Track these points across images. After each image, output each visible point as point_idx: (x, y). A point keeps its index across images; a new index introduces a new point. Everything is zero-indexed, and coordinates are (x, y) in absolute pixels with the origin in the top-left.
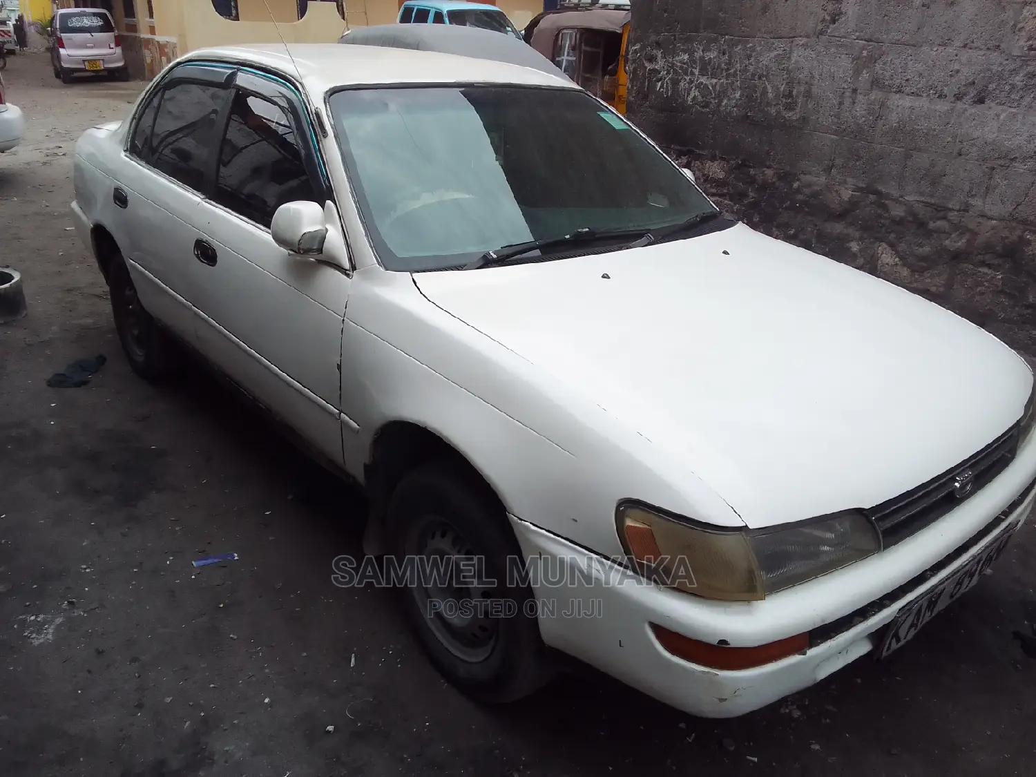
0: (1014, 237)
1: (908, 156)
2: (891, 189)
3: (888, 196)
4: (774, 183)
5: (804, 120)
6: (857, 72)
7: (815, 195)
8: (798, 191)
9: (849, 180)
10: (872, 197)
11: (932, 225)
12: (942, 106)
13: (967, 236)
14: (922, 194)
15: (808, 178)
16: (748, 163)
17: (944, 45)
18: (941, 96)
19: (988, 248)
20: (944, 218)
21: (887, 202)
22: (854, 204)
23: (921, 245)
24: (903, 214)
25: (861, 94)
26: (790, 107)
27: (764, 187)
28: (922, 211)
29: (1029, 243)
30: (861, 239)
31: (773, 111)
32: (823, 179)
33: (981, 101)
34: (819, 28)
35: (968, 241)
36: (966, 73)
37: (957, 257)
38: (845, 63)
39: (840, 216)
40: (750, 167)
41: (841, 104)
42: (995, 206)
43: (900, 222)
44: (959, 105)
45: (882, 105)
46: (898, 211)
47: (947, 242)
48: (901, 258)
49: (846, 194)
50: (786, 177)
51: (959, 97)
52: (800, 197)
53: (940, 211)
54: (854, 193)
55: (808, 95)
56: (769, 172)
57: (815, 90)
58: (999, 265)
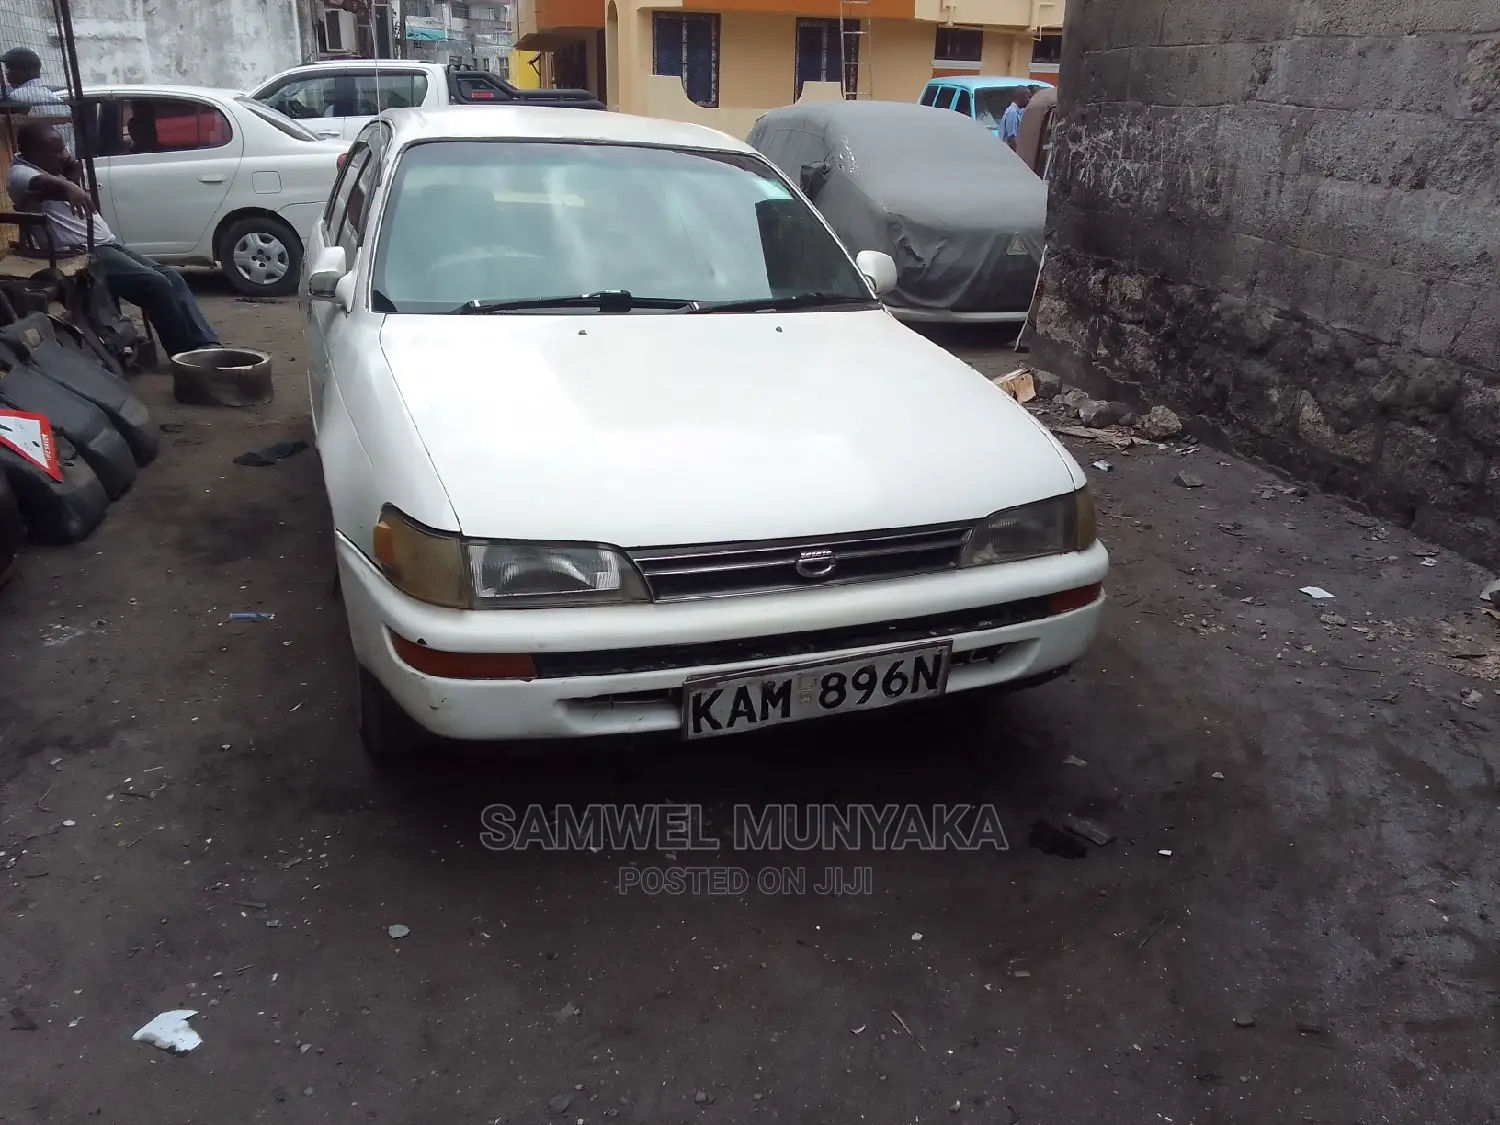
0: (1449, 383)
1: (1337, 266)
2: (1314, 314)
3: (1312, 324)
4: (1192, 305)
5: (1227, 217)
6: (1286, 150)
7: (1236, 321)
8: (1217, 316)
9: (1272, 301)
10: (1297, 325)
11: (1359, 364)
12: (1375, 193)
13: (1398, 380)
14: (1350, 320)
15: (1227, 298)
16: (1166, 278)
17: (1382, 107)
18: (1376, 181)
19: (1421, 398)
20: (1374, 355)
21: (1312, 332)
22: (1275, 336)
23: (1346, 394)
24: (1326, 348)
25: (1287, 179)
26: (1214, 199)
27: (1182, 310)
28: (1349, 343)
29: (1468, 390)
30: (1282, 384)
31: (1195, 205)
32: (1243, 301)
33: (1419, 185)
34: (1248, 88)
35: (1398, 387)
36: (1405, 148)
37: (1387, 411)
38: (1273, 136)
39: (1260, 352)
40: (1172, 283)
41: (1267, 193)
42: (1429, 337)
43: (1322, 361)
44: (1396, 192)
45: (1312, 193)
46: (1322, 344)
47: (1374, 390)
48: (1325, 413)
49: (1269, 319)
50: (1206, 297)
51: (1395, 181)
52: (1219, 324)
53: (1370, 343)
54: (1276, 319)
55: (1232, 182)
56: (1188, 290)
57: (1240, 175)
58: (1434, 424)
